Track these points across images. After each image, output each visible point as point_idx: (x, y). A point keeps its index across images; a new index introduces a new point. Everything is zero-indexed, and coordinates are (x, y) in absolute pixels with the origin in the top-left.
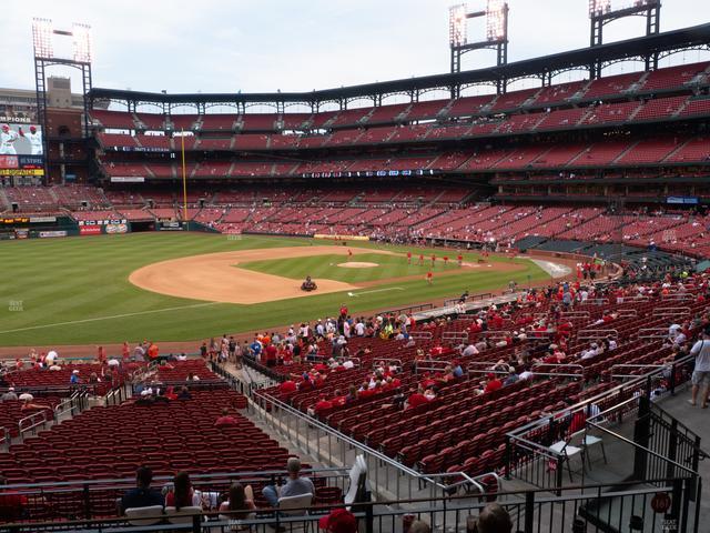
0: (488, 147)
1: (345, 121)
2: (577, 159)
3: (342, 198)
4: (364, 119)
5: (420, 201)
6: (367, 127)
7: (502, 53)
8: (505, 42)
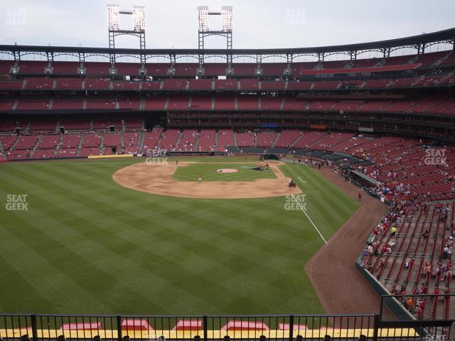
2: (213, 106)
3: (48, 128)
4: (49, 70)
5: (112, 129)
6: (52, 76)
7: (143, 40)
8: (144, 33)
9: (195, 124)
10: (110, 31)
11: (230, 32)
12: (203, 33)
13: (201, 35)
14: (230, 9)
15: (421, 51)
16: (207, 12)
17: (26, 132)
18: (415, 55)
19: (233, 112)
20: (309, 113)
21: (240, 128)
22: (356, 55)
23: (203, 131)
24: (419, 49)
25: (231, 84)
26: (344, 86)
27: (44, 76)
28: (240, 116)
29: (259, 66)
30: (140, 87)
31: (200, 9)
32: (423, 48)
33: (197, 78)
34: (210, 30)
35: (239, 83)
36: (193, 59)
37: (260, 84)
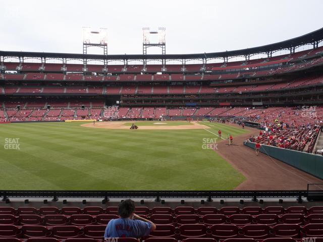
0: (109, 85)
1: (29, 68)
2: (152, 91)
3: (40, 105)
4: (42, 68)
5: (83, 107)
6: (45, 72)
7: (106, 50)
8: (106, 45)
9: (139, 104)
10: (84, 44)
11: (164, 44)
12: (146, 45)
13: (145, 47)
14: (164, 29)
15: (292, 51)
16: (149, 31)
17: (24, 108)
18: (288, 54)
19: (166, 95)
20: (218, 95)
21: (171, 106)
22: (249, 57)
23: (145, 109)
24: (291, 50)
25: (165, 77)
26: (241, 76)
27: (39, 72)
28: (170, 98)
29: (184, 67)
30: (103, 79)
31: (143, 29)
32: (294, 49)
33: (142, 73)
34: (151, 43)
35: (170, 77)
36: (139, 62)
37: (184, 77)
